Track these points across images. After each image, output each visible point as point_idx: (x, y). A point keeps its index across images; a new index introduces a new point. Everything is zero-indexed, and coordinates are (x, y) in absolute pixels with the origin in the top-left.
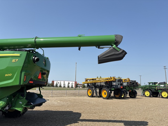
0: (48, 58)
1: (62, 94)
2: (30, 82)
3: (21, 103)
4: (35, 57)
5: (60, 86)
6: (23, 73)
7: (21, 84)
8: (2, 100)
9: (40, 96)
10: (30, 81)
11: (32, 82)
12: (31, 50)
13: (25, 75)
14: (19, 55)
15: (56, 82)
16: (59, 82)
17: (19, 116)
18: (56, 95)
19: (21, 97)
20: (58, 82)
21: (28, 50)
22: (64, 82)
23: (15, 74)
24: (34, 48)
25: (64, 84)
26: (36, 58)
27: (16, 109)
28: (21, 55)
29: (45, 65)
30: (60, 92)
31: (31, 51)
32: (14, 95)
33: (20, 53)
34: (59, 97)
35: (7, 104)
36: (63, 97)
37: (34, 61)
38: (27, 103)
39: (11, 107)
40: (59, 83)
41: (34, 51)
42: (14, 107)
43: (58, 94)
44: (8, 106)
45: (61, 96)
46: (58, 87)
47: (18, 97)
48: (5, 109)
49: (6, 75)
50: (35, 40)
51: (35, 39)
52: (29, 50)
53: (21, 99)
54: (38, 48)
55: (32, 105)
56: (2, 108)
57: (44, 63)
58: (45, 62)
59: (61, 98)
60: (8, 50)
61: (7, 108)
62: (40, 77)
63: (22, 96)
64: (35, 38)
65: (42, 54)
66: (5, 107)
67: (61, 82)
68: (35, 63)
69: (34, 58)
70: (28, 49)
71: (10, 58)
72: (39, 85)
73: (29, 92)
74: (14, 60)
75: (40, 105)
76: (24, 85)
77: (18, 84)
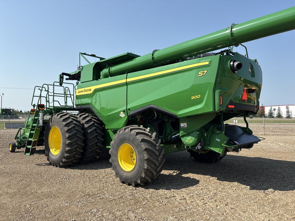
0: (256, 61)
1: (286, 130)
2: (230, 106)
3: (218, 140)
4: (234, 61)
5: (279, 116)
6: (217, 92)
7: (217, 109)
8: (191, 134)
9: (247, 131)
10: (229, 104)
11: (233, 107)
12: (225, 51)
13: (220, 96)
14: (207, 63)
15: (269, 108)
16: (277, 108)
17: (215, 162)
18: (273, 132)
19: (218, 132)
20: (273, 108)
21: (219, 53)
22: (287, 108)
23: (205, 95)
24: (229, 46)
25: (288, 112)
26: (236, 64)
27: (213, 149)
28: (210, 62)
29: (253, 74)
30: (282, 126)
31: (225, 54)
32: (206, 128)
33: (209, 60)
34: (281, 135)
35: (199, 141)
36: (290, 137)
37: (233, 69)
38: (229, 141)
39: (204, 146)
40: (275, 110)
41: (231, 52)
42: (209, 145)
43: (277, 130)
44: (200, 144)
45: (285, 135)
46: (273, 117)
47: (213, 132)
48: (196, 148)
49: (193, 98)
50: (231, 31)
51: (232, 28)
52: (222, 52)
53: (217, 134)
54: (237, 45)
55: (236, 144)
56: (192, 146)
57: (250, 70)
58: (252, 68)
59: (285, 137)
60: (189, 59)
61: (199, 147)
62: (245, 97)
63: (219, 130)
64: (230, 27)
65: (244, 55)
66: (196, 145)
67: (280, 107)
68: (235, 73)
69: (232, 63)
70: (219, 51)
71: (195, 71)
72: (243, 112)
73: (227, 124)
74: (200, 73)
75: (249, 146)
76: (220, 112)
77: (211, 110)
